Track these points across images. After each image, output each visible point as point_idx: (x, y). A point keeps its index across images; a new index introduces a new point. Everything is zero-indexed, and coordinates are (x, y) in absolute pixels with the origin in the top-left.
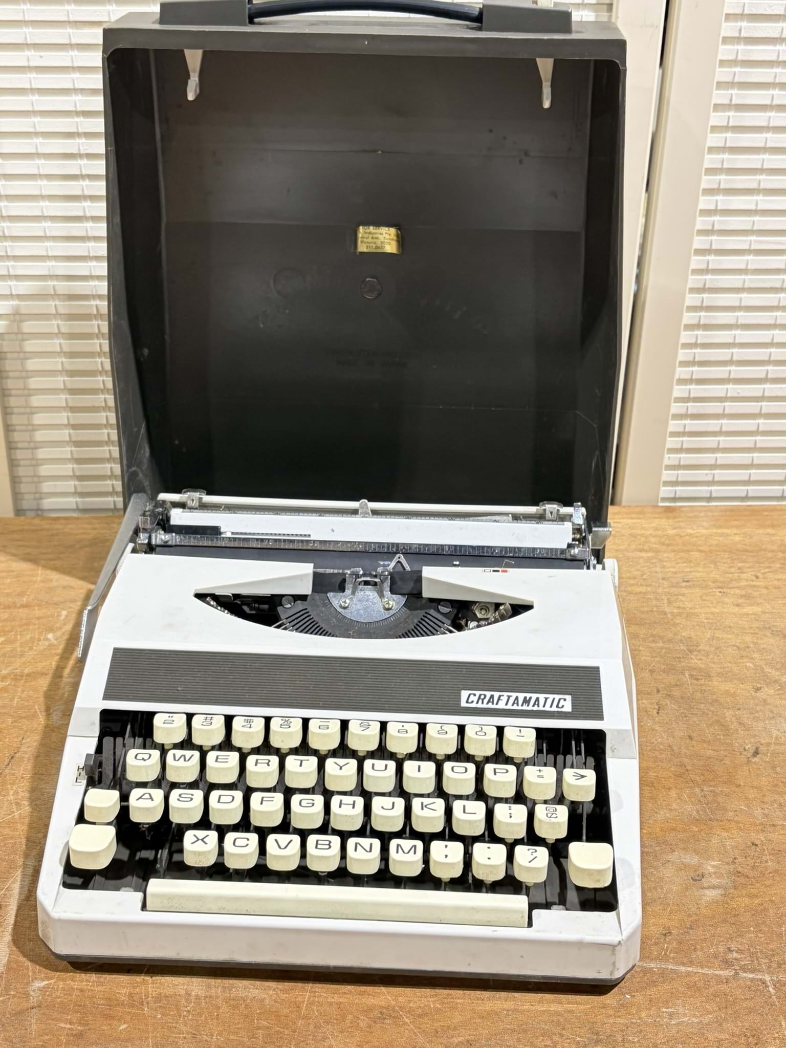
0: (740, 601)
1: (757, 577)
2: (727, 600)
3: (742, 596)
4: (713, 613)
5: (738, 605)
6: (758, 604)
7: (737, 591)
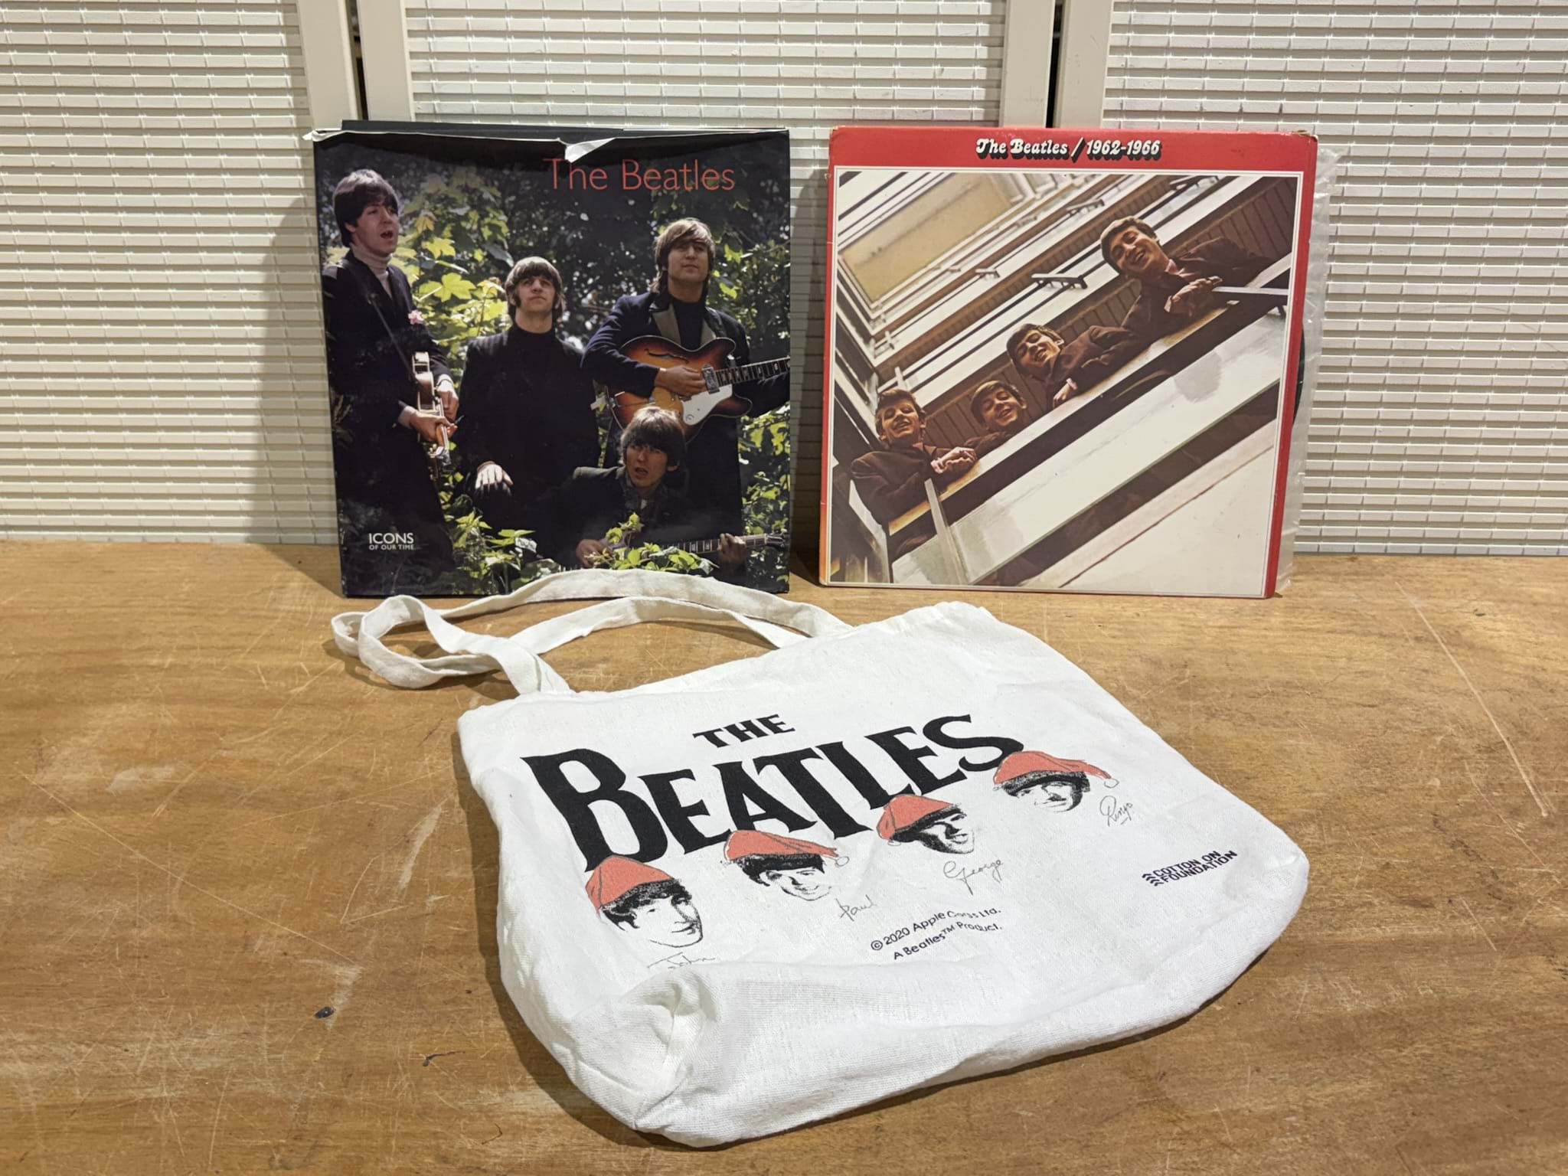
0: (1117, 633)
1: (1138, 615)
2: (1104, 632)
3: (1120, 630)
4: (1089, 643)
5: (1114, 637)
6: (1133, 637)
7: (1116, 626)
